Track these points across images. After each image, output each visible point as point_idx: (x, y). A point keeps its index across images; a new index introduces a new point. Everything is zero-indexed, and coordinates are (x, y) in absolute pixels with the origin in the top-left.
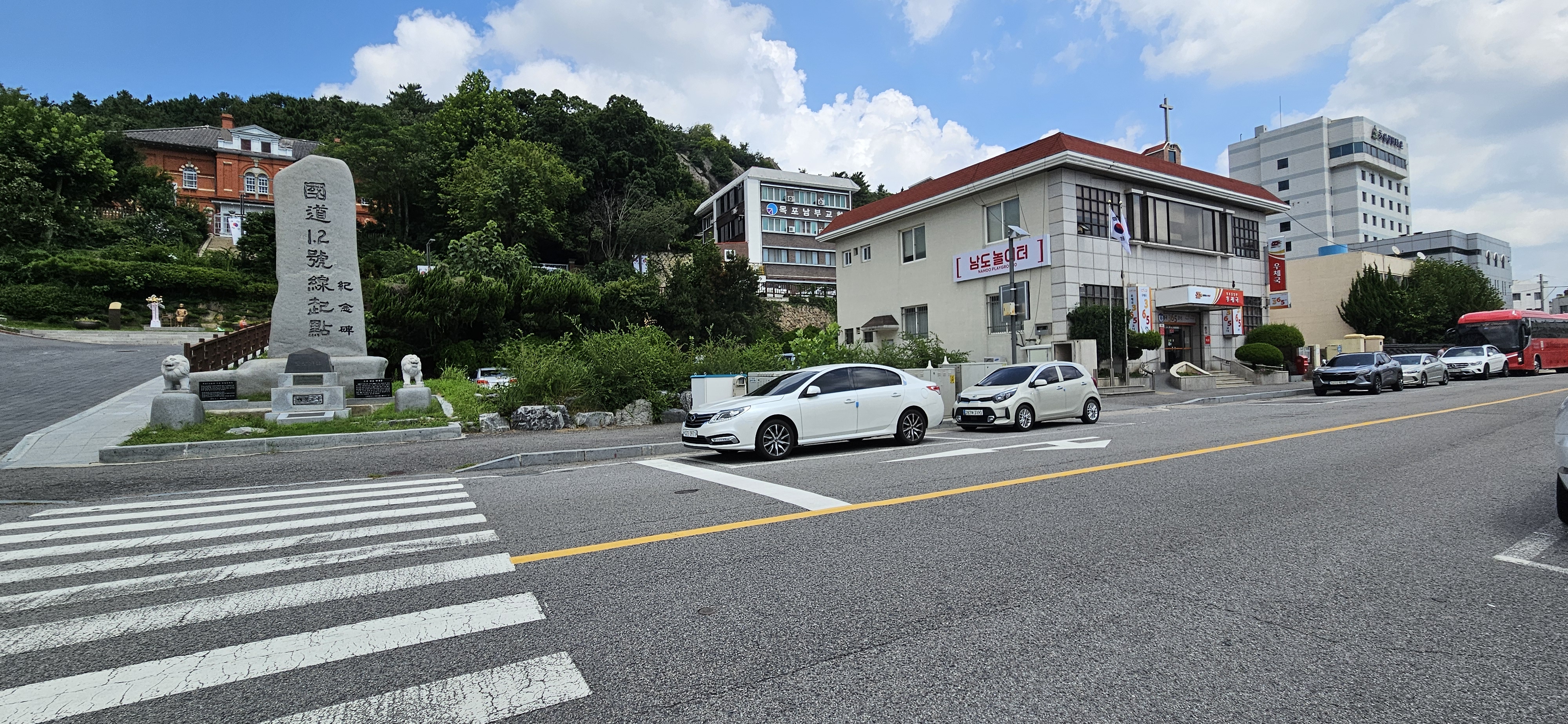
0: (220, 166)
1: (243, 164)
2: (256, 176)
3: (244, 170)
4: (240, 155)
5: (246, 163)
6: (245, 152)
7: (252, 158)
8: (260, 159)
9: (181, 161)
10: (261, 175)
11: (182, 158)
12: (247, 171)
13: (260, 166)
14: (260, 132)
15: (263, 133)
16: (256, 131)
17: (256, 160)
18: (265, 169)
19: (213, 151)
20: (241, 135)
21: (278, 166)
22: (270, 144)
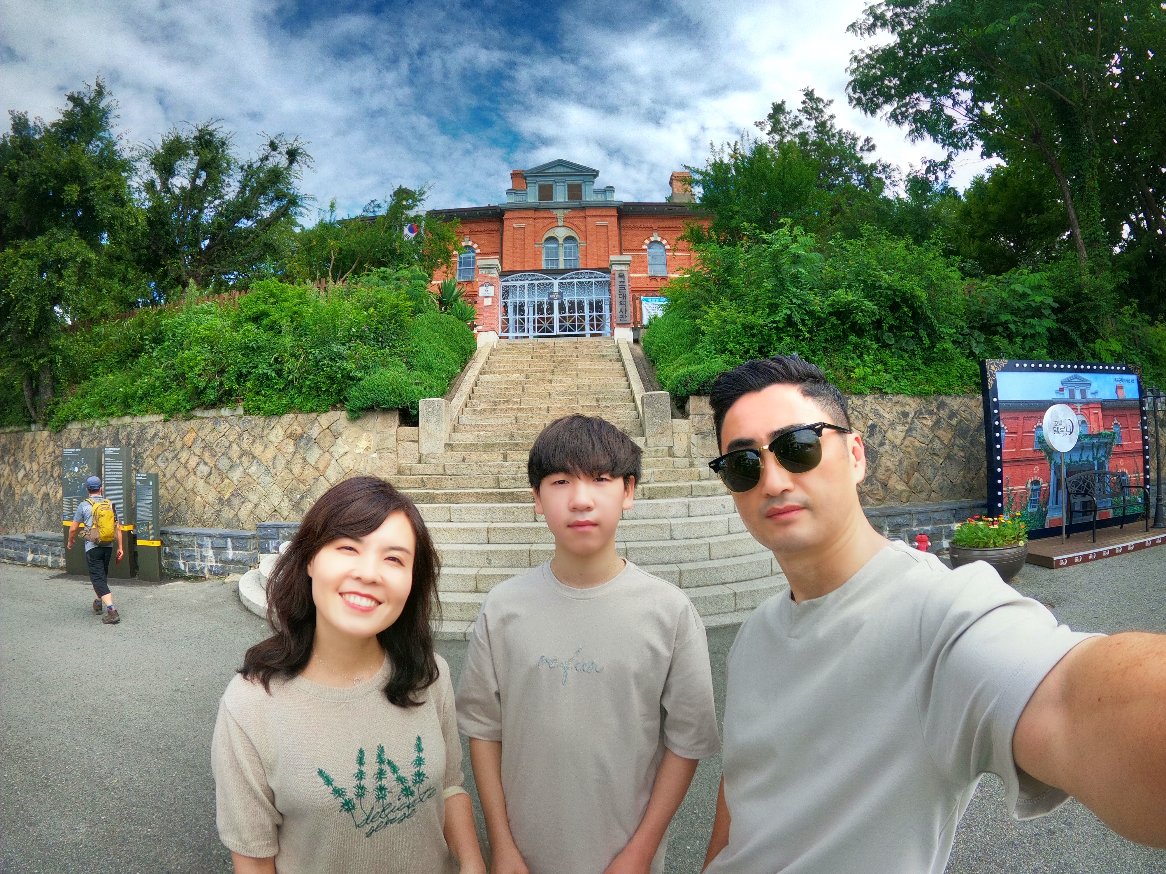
1: (540, 223)
2: (561, 241)
3: (542, 233)
4: (536, 209)
5: (546, 222)
6: (544, 203)
12: (547, 235)
13: (565, 224)
14: (566, 170)
15: (569, 170)
16: (560, 170)
17: (560, 213)
18: (573, 227)
19: (499, 211)
20: (538, 179)
21: (594, 219)
22: (580, 185)
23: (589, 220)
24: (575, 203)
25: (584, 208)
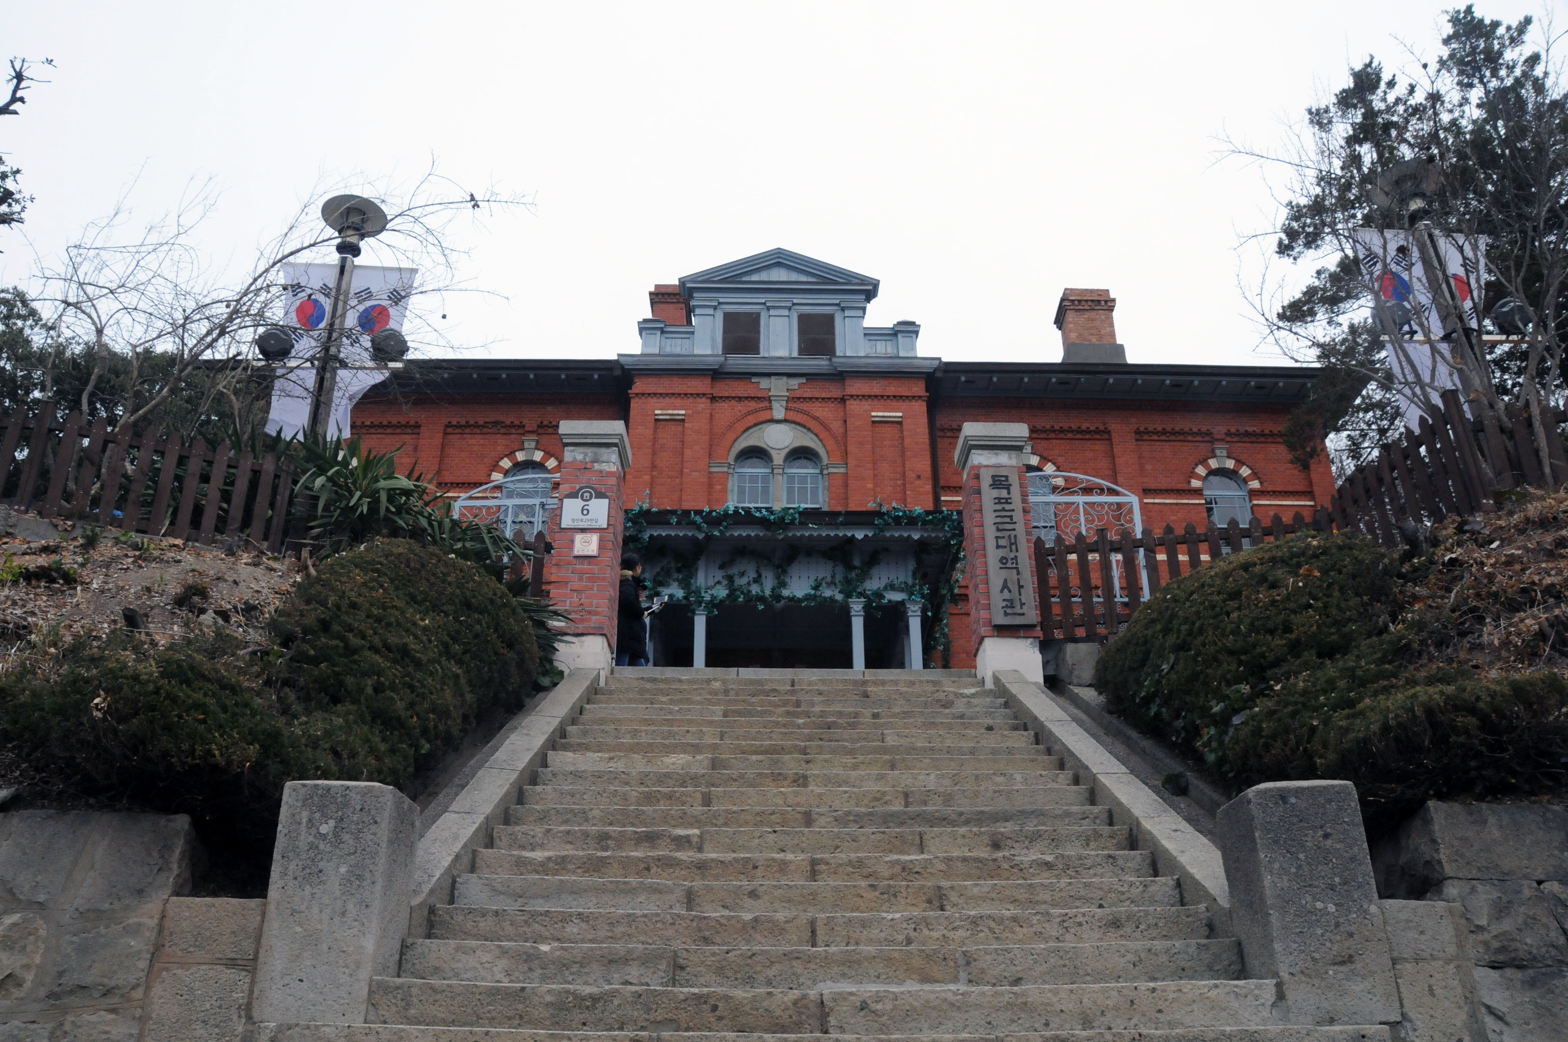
0: (639, 433)
1: (726, 412)
2: (778, 458)
3: (731, 436)
4: (716, 374)
5: (740, 408)
6: (738, 361)
7: (764, 383)
8: (794, 383)
9: (502, 442)
10: (800, 454)
11: (508, 428)
12: (744, 443)
13: (792, 416)
14: (794, 277)
15: (804, 278)
16: (779, 275)
17: (778, 388)
18: (811, 424)
19: (618, 373)
20: (724, 298)
21: (866, 405)
22: (830, 318)
23: (853, 406)
24: (820, 363)
25: (840, 376)
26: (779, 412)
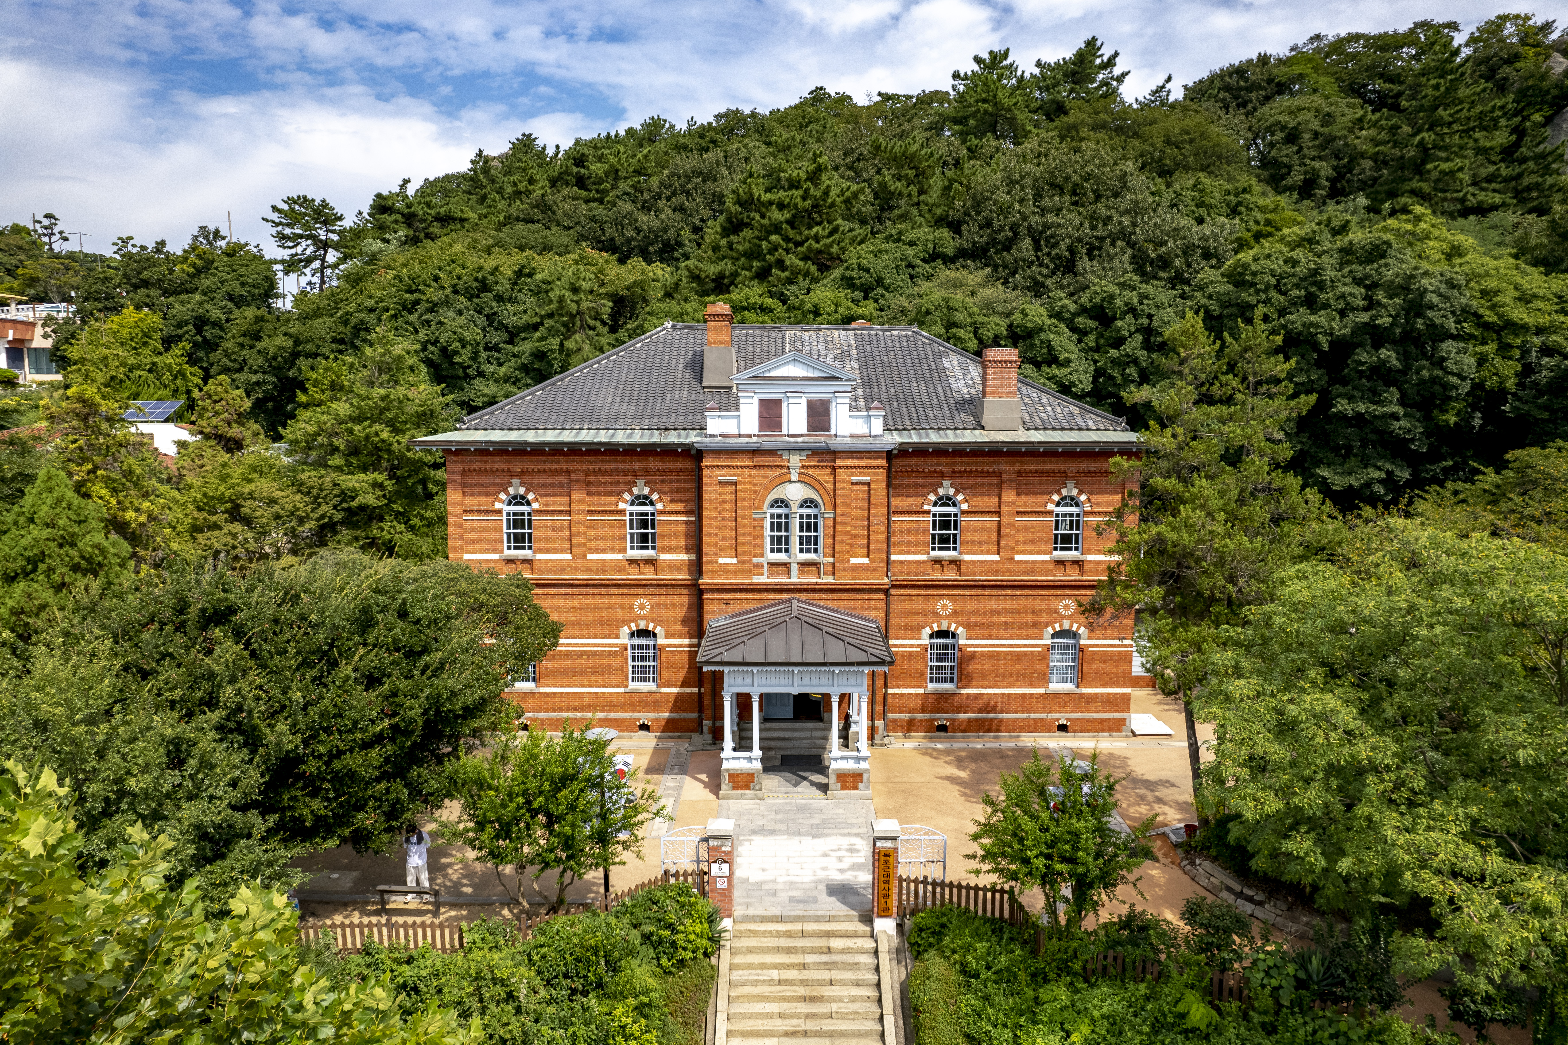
0: (710, 493)
2: (794, 507)
3: (765, 492)
4: (755, 452)
5: (771, 474)
6: (769, 440)
7: (785, 454)
8: (805, 456)
9: (622, 482)
10: (808, 503)
11: (625, 473)
12: (773, 495)
13: (802, 478)
14: (805, 370)
15: (811, 372)
16: (795, 372)
17: (795, 461)
18: (815, 484)
19: (694, 451)
20: (759, 389)
21: (849, 472)
22: (828, 404)
23: (840, 473)
24: (820, 440)
25: (833, 453)
26: (794, 476)
